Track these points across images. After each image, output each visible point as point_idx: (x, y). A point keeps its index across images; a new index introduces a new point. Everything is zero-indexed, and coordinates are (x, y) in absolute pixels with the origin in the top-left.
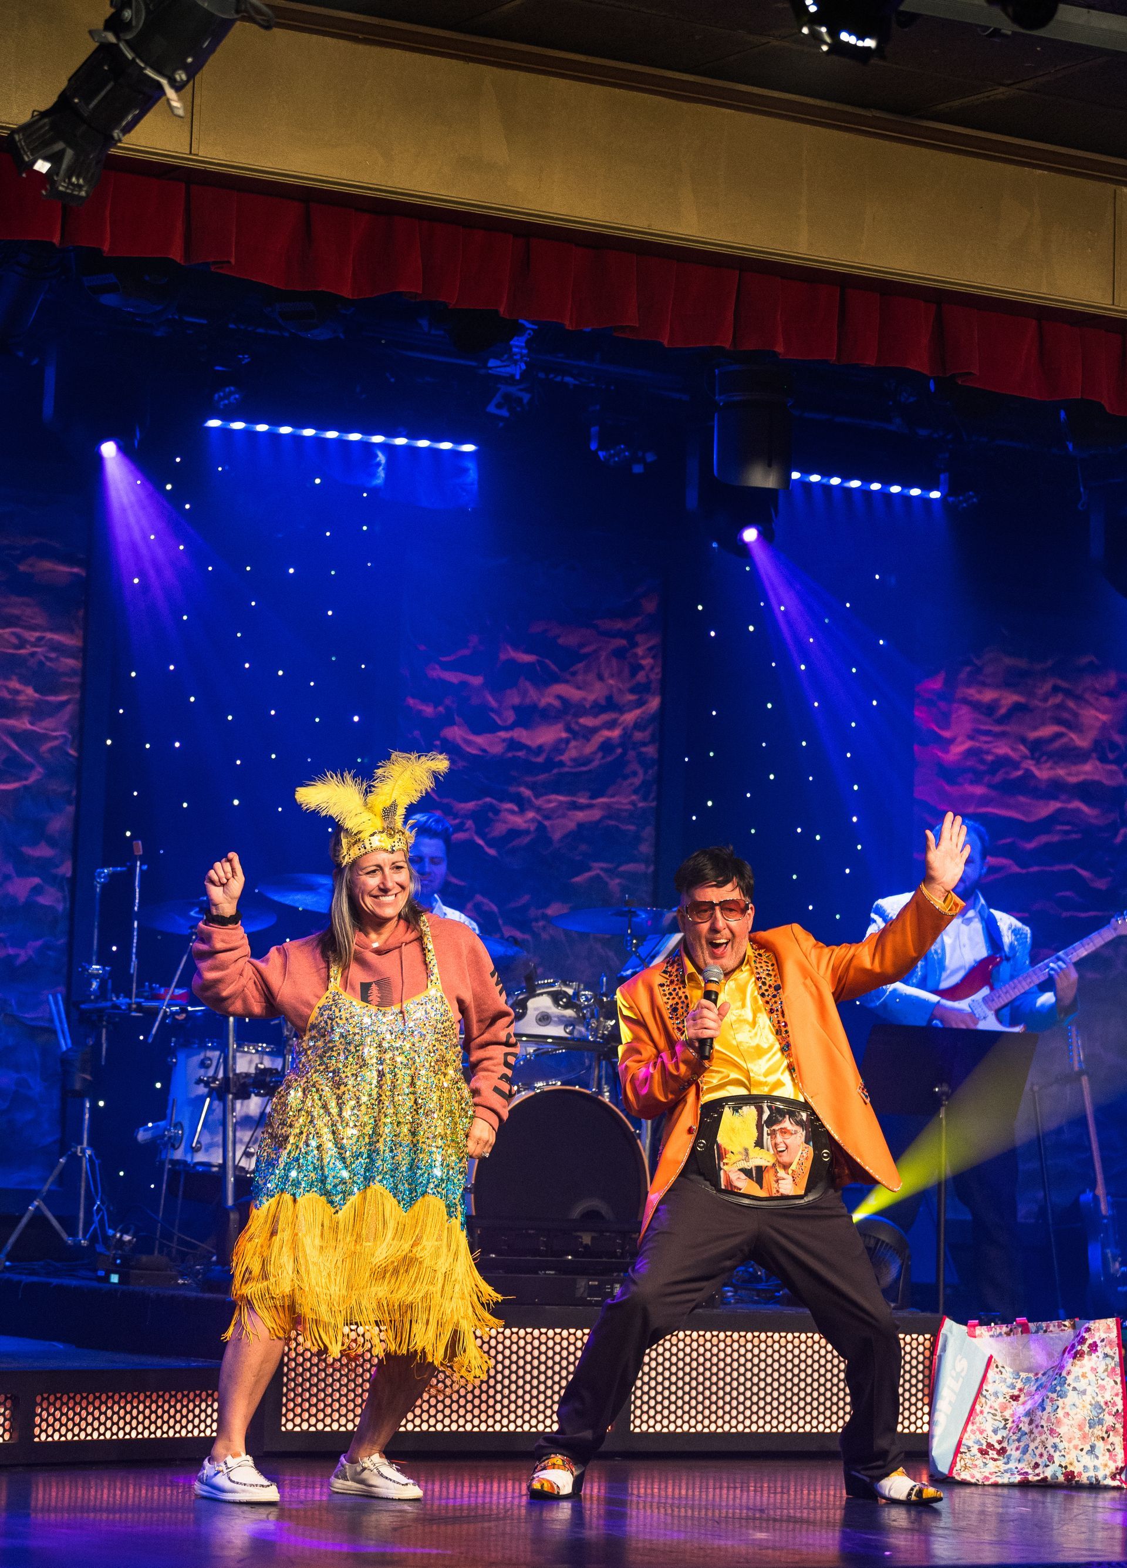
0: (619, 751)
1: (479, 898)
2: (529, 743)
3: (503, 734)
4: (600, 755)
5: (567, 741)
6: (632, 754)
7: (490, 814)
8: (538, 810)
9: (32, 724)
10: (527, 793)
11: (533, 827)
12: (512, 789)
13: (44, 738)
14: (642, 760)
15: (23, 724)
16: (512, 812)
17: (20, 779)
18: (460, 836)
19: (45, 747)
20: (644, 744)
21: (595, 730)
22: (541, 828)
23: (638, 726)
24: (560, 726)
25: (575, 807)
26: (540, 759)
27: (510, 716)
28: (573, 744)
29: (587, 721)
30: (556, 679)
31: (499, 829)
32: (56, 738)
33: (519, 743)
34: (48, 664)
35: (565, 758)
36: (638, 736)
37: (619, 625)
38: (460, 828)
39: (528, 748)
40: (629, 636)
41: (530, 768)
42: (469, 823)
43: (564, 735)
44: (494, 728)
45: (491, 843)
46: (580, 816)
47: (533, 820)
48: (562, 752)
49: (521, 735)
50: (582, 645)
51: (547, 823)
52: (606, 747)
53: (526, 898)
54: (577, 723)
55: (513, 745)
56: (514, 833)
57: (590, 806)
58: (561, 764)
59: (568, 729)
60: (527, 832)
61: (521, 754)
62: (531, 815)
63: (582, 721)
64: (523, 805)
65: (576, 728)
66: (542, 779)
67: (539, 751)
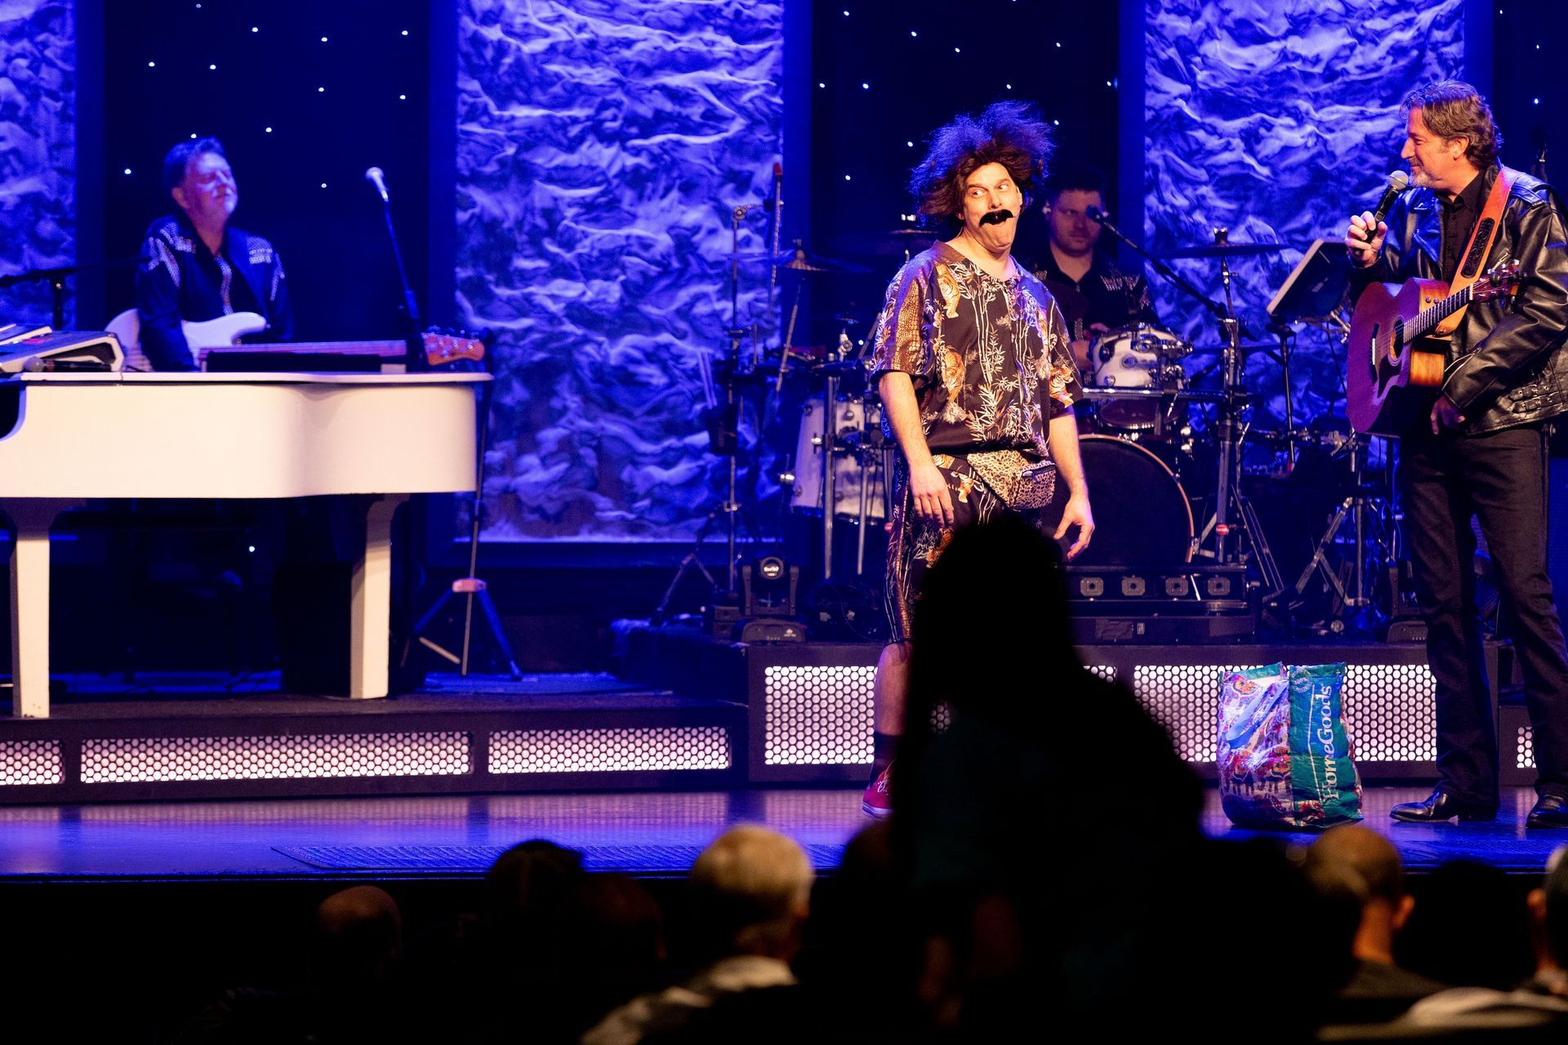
0: (1415, 53)
1: (1251, 220)
2: (1304, 52)
3: (1276, 46)
4: (1390, 59)
5: (1352, 48)
6: (1430, 56)
7: (1262, 131)
8: (1320, 123)
9: (731, 74)
10: (1304, 105)
11: (1311, 142)
12: (1289, 103)
13: (744, 89)
14: (1442, 60)
15: (720, 75)
16: (1291, 128)
17: (720, 131)
18: (1226, 157)
19: (746, 97)
20: (1446, 44)
21: (1382, 34)
22: (1321, 142)
23: (1436, 24)
24: (1342, 31)
25: (1363, 116)
26: (1319, 69)
27: (1284, 25)
28: (1359, 48)
29: (1377, 24)
31: (1270, 146)
32: (756, 87)
33: (1293, 53)
34: (747, 12)
35: (1350, 66)
36: (1438, 35)
38: (1227, 147)
39: (1305, 60)
41: (1307, 77)
42: (1237, 142)
43: (1349, 40)
44: (1263, 39)
45: (1261, 163)
46: (1369, 127)
47: (1310, 135)
48: (1346, 59)
49: (1295, 44)
51: (1328, 136)
52: (1397, 51)
53: (1307, 218)
54: (1363, 27)
55: (1284, 56)
56: (1286, 150)
57: (1382, 115)
58: (1345, 72)
59: (1353, 33)
60: (1303, 148)
61: (1297, 65)
62: (1310, 128)
63: (1368, 24)
64: (1300, 119)
65: (1360, 31)
66: (1324, 87)
67: (1317, 60)
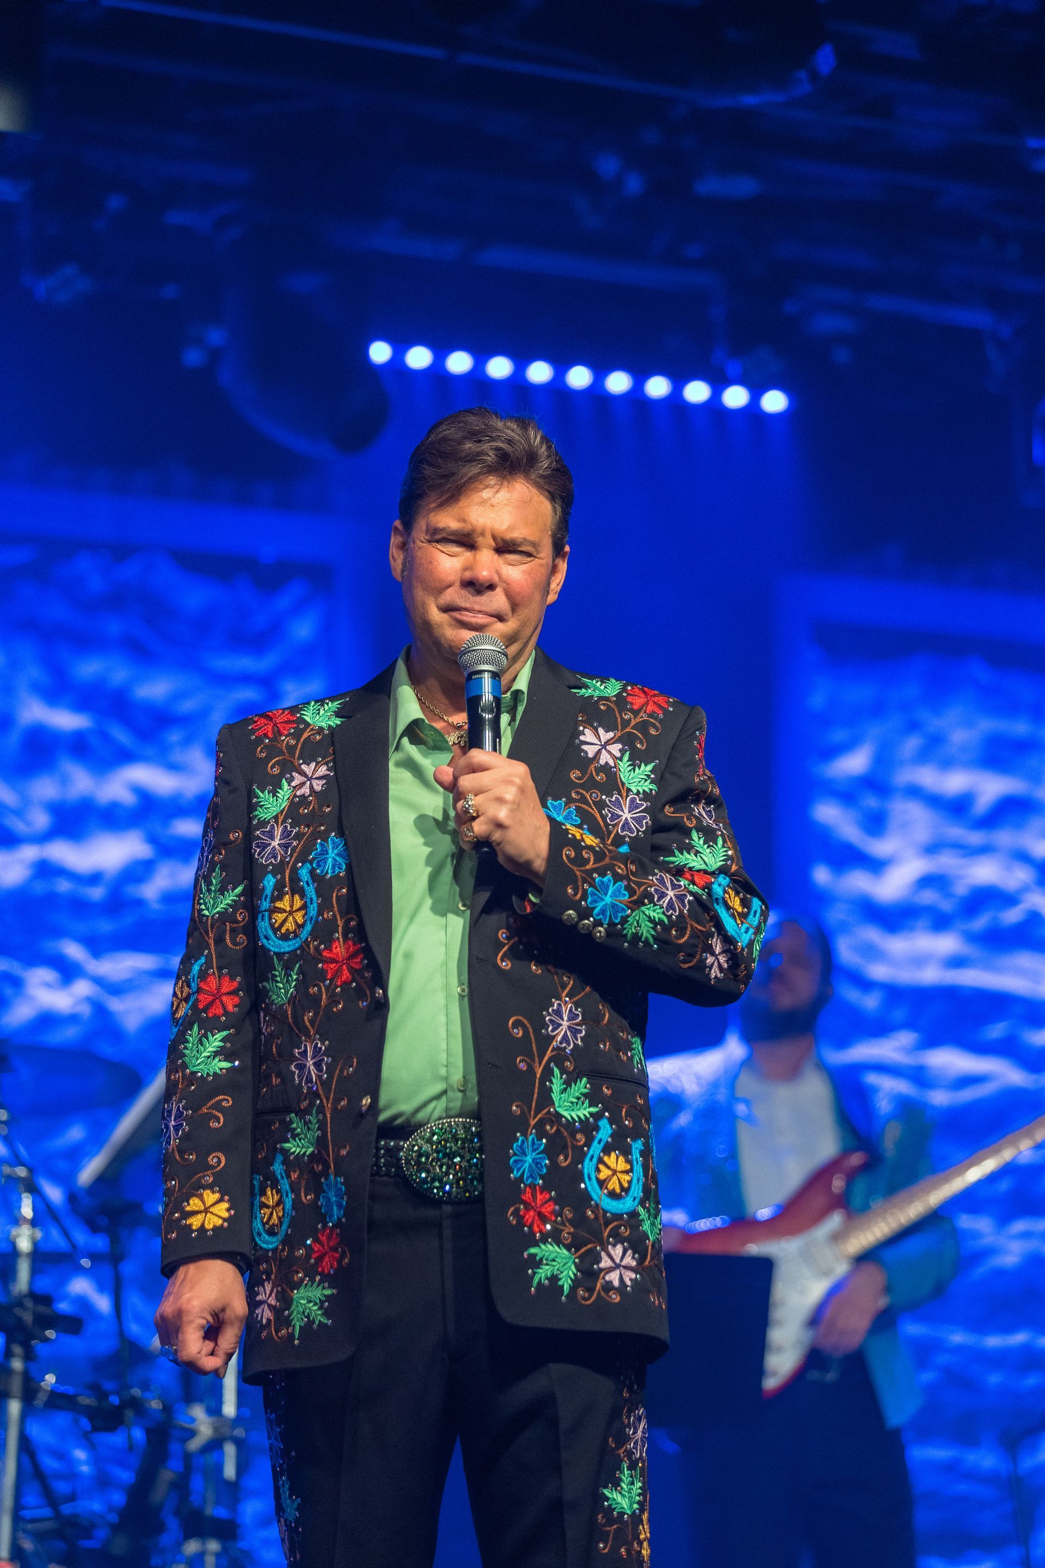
3: (30, 853)
5: (151, 863)
7: (6, 988)
8: (98, 981)
10: (73, 951)
11: (85, 1010)
16: (48, 985)
22: (100, 1010)
26: (97, 893)
27: (41, 820)
30: (125, 757)
33: (58, 866)
35: (148, 892)
37: (245, 663)
40: (268, 683)
41: (79, 906)
43: (147, 852)
47: (85, 998)
49: (62, 852)
50: (177, 697)
51: (116, 1005)
55: (45, 869)
56: (47, 1020)
58: (139, 903)
59: (152, 839)
60: (73, 1018)
61: (63, 886)
62: (82, 988)
64: (67, 972)
66: (105, 926)
67: (95, 878)
